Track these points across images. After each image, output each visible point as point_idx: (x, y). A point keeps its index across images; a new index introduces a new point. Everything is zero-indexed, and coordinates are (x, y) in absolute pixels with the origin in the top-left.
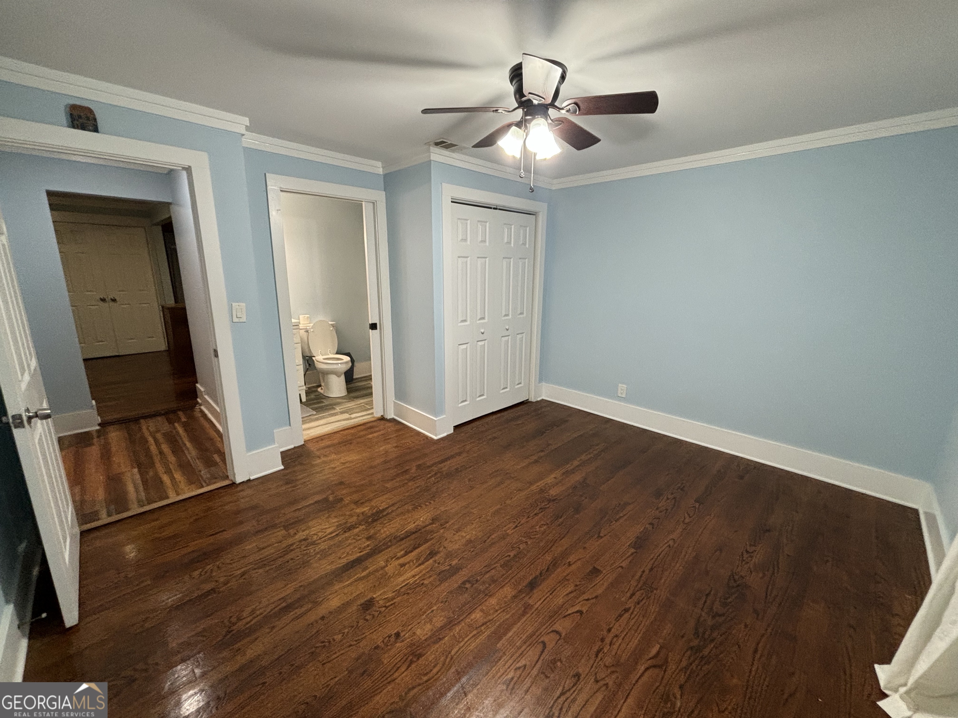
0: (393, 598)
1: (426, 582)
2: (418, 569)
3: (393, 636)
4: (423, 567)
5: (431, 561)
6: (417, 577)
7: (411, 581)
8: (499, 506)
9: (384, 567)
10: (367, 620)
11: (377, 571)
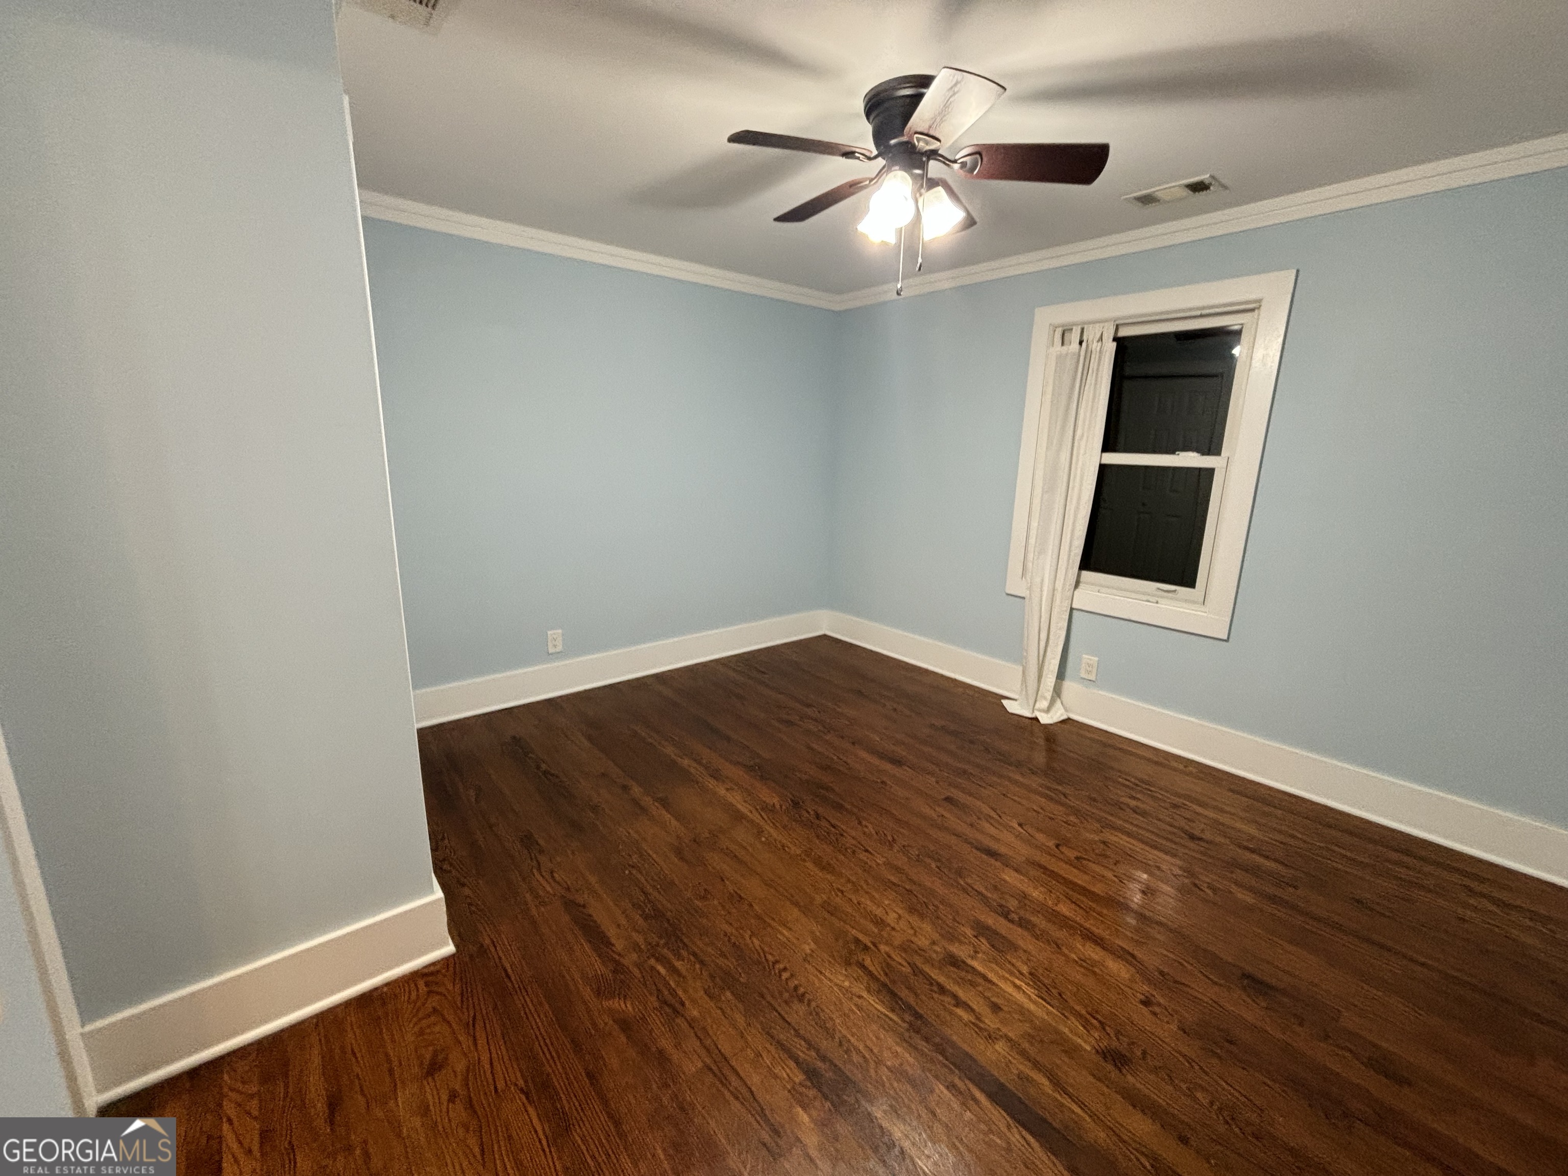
0: (1079, 1015)
1: (1025, 969)
2: (1000, 984)
3: (1150, 1009)
4: (990, 975)
5: (975, 964)
6: (1018, 982)
7: (1030, 991)
8: (809, 864)
9: (1009, 1040)
10: (1144, 1053)
11: (1023, 1053)
